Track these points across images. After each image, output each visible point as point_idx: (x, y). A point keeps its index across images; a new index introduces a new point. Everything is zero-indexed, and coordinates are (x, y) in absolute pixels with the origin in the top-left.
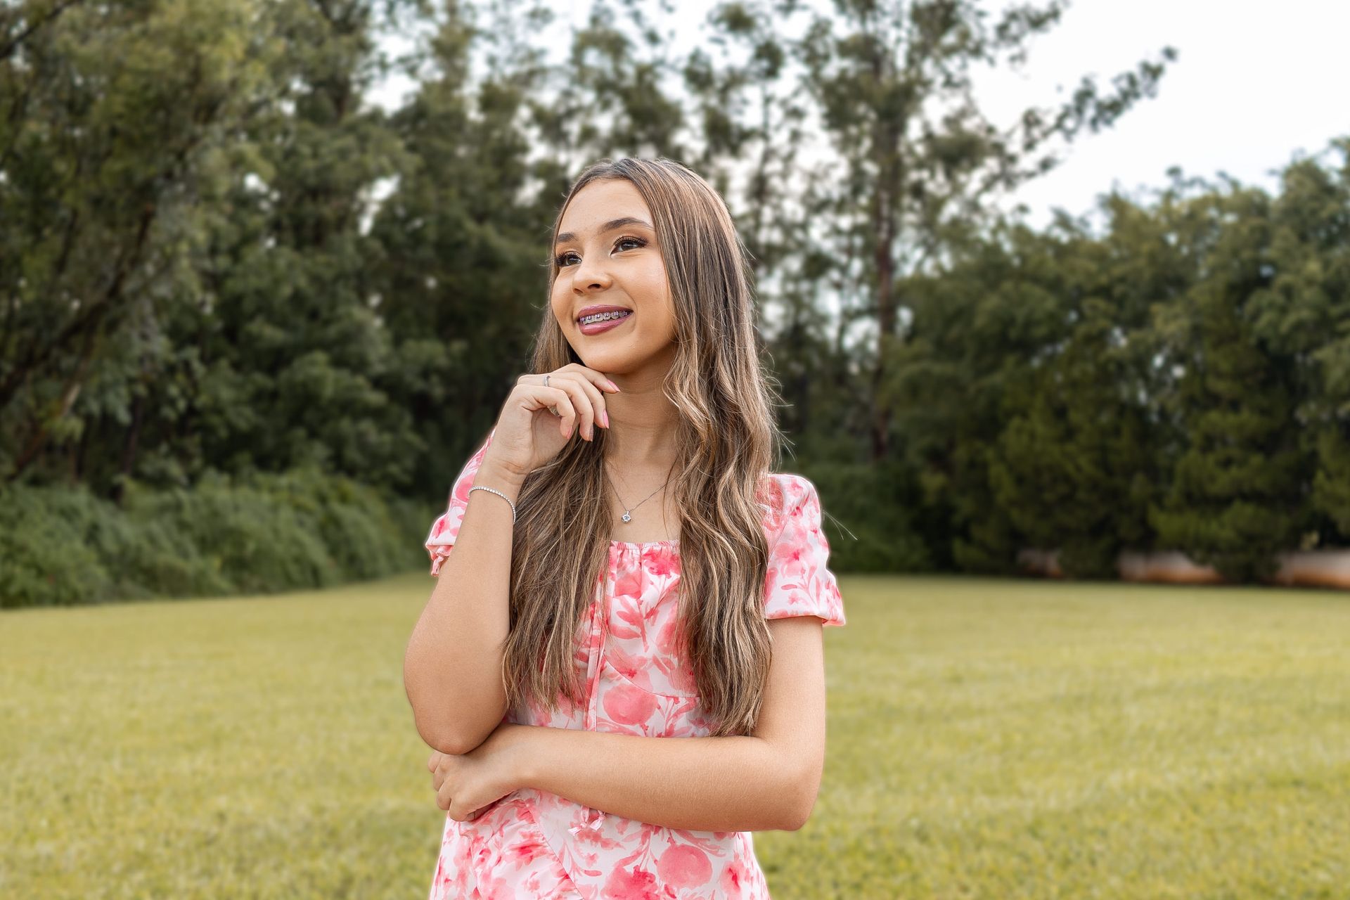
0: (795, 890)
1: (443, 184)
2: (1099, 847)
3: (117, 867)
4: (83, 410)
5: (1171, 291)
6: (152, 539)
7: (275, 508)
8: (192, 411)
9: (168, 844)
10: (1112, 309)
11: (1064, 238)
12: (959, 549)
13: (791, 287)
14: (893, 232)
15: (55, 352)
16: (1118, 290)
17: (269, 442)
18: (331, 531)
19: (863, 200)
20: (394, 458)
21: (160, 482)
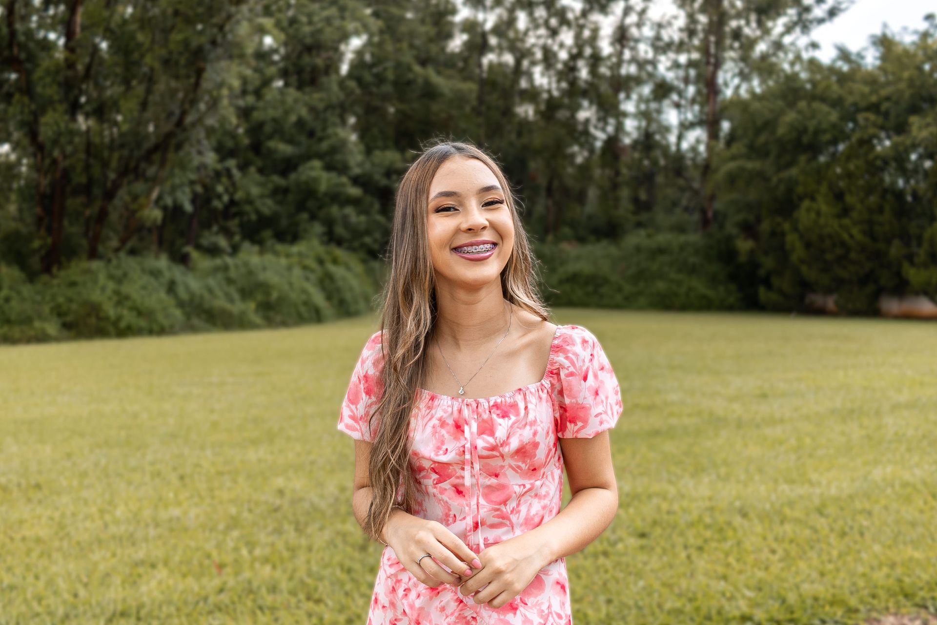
0: (658, 550)
1: (397, 40)
2: (865, 523)
3: (221, 526)
4: (161, 203)
5: (925, 106)
6: (210, 291)
7: (289, 268)
8: (232, 202)
9: (250, 511)
10: (880, 120)
11: (845, 68)
12: (763, 293)
13: (643, 107)
14: (718, 65)
15: (143, 165)
16: (885, 106)
17: (284, 223)
18: (327, 283)
19: (696, 42)
20: (368, 232)
21: (213, 251)
